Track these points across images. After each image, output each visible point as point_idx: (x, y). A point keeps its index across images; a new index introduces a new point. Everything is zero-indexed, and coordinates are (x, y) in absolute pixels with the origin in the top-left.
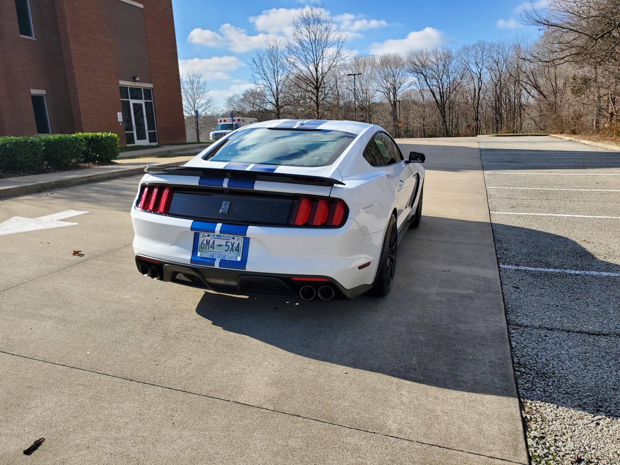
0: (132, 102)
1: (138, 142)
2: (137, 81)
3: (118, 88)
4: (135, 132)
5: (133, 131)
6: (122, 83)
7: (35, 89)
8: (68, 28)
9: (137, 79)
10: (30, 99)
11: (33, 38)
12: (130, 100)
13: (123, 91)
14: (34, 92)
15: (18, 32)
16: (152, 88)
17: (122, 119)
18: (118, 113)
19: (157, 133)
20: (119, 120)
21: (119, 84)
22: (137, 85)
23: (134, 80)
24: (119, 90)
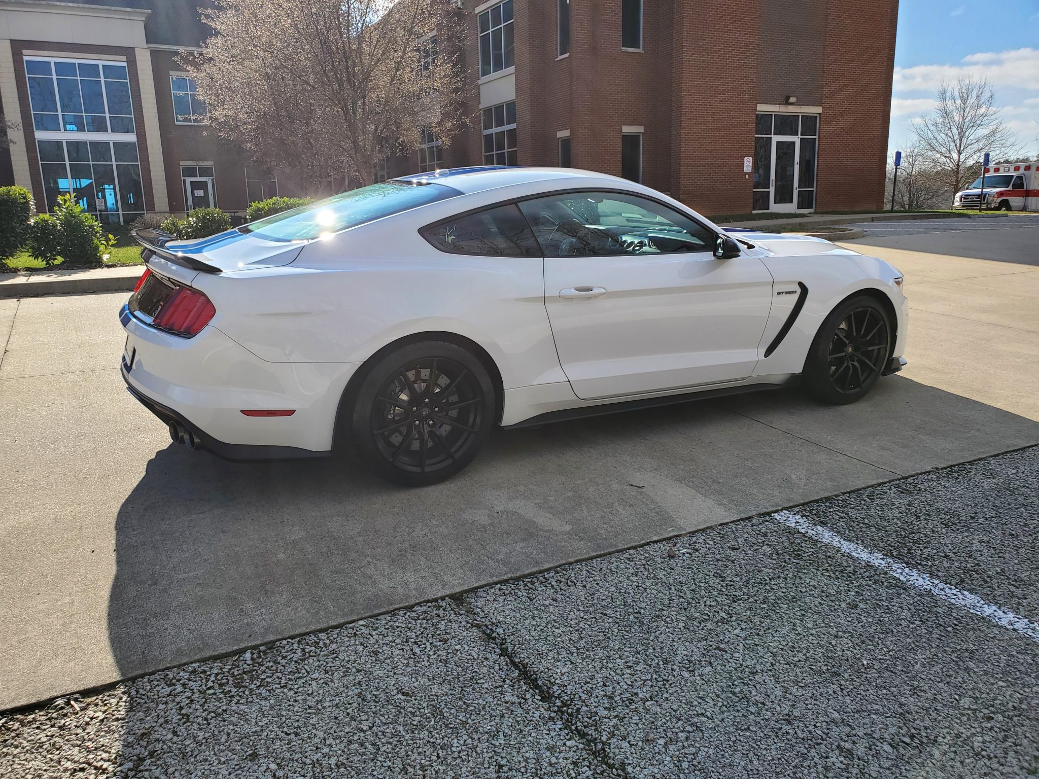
0: (776, 139)
1: (775, 208)
2: (792, 104)
3: (754, 117)
4: (772, 190)
5: (769, 188)
6: (762, 108)
7: (629, 125)
8: (685, 28)
9: (792, 100)
10: (620, 140)
11: (640, 50)
12: (772, 136)
13: (763, 121)
14: (627, 129)
15: (620, 43)
16: (820, 114)
17: (751, 169)
18: (745, 158)
19: (815, 192)
20: (745, 169)
21: (756, 110)
22: (791, 110)
23: (787, 102)
24: (754, 121)
